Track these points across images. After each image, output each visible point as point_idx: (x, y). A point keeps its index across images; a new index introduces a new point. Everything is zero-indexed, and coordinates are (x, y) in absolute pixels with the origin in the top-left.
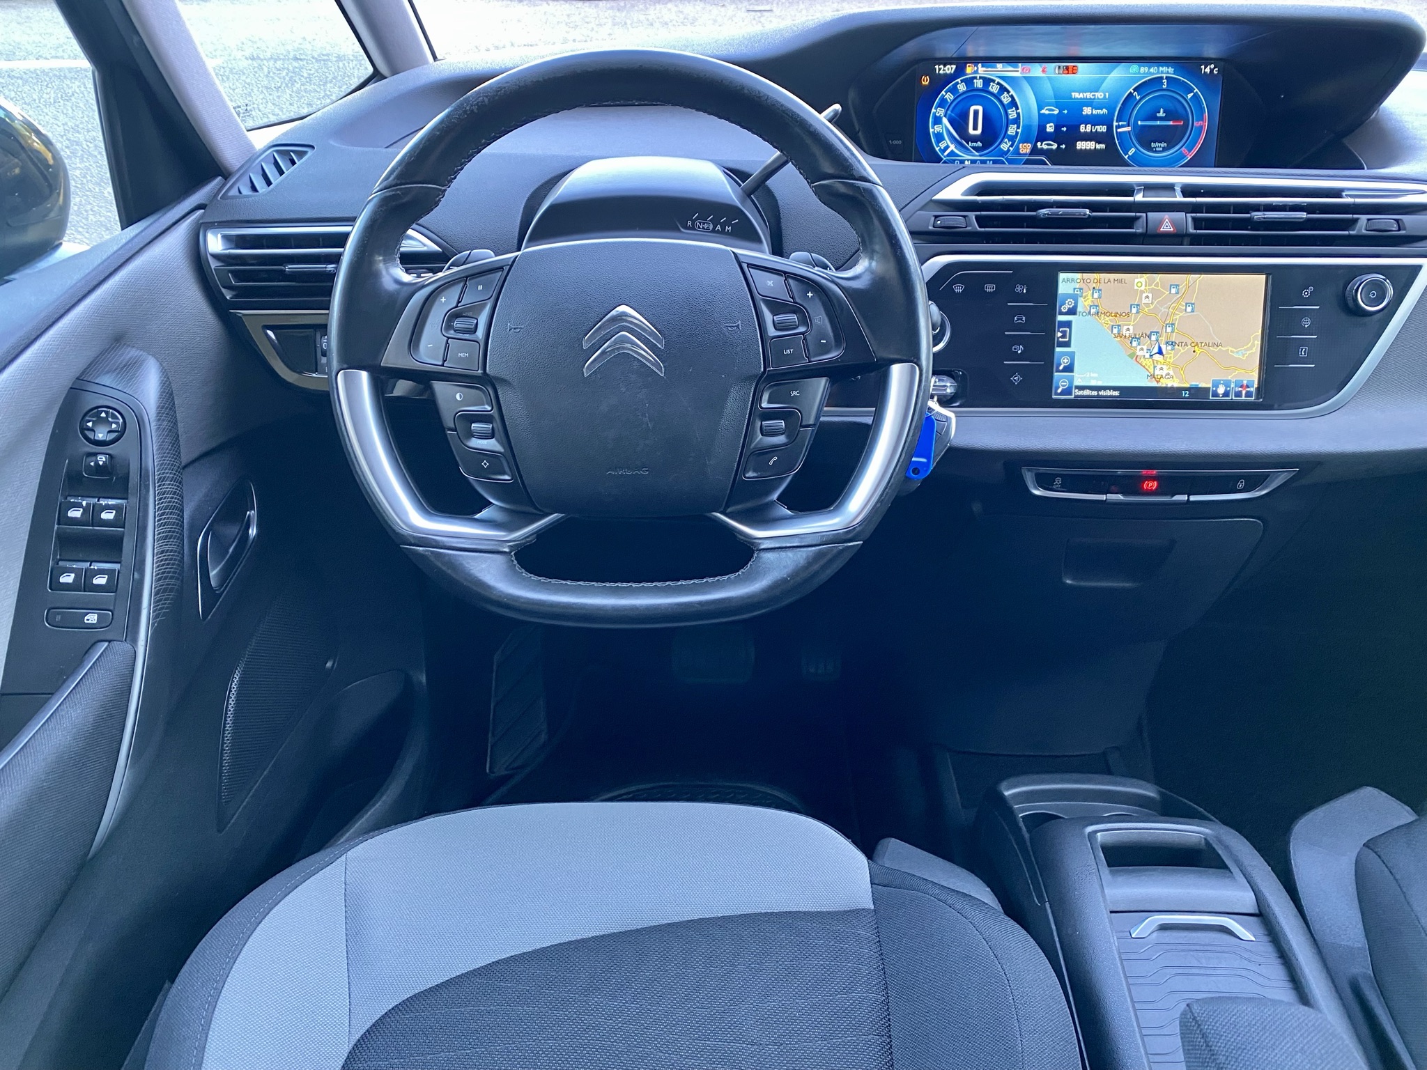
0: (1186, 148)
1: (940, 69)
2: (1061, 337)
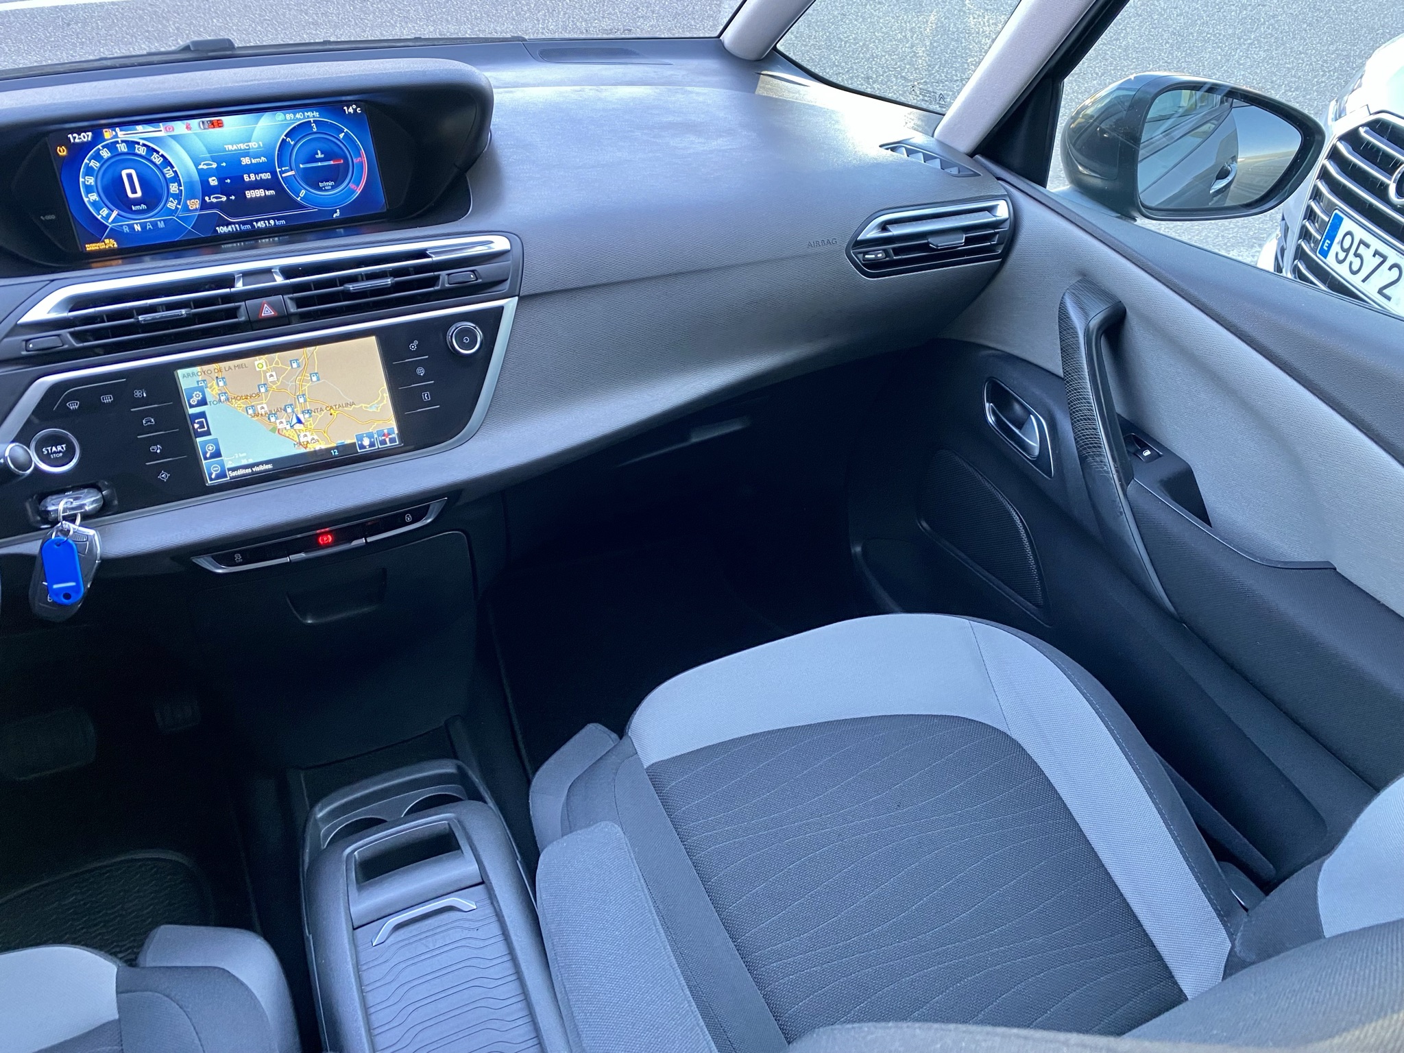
0: (353, 183)
1: (74, 138)
2: (199, 428)
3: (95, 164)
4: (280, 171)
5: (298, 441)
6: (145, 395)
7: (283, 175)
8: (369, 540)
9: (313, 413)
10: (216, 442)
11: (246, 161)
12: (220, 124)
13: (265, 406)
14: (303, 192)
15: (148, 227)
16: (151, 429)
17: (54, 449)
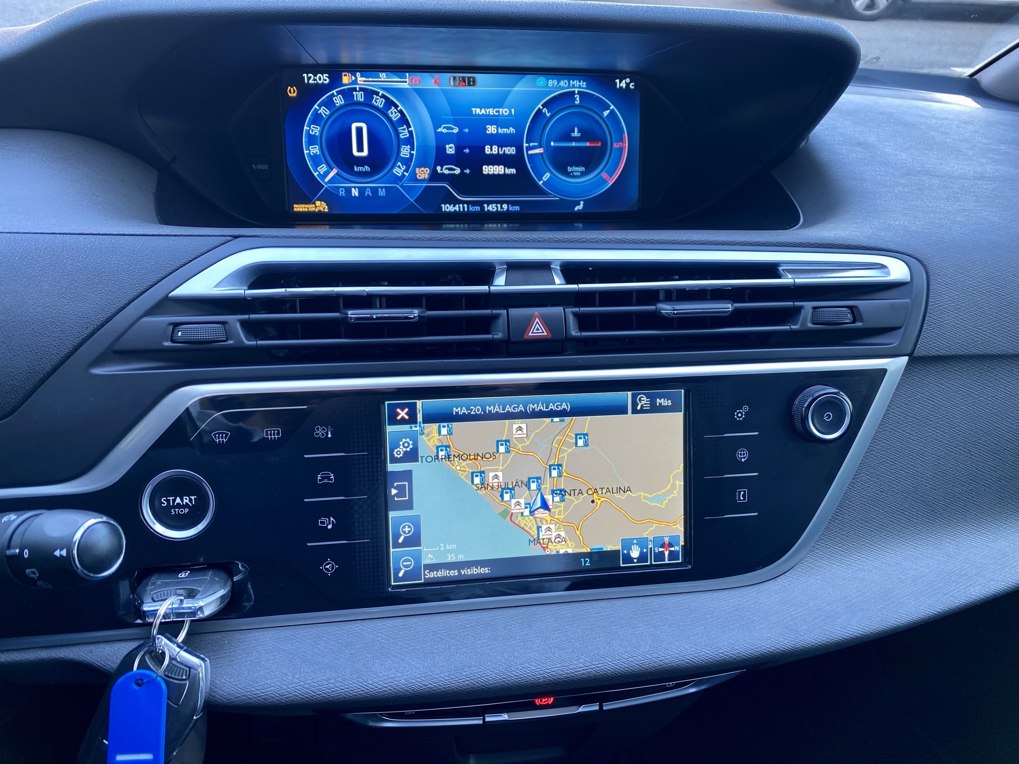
0: (606, 172)
1: (309, 78)
2: (395, 495)
3: (324, 112)
4: (527, 147)
5: (536, 536)
6: (330, 436)
7: (530, 152)
8: (607, 707)
9: (567, 496)
10: (416, 522)
11: (491, 129)
12: (472, 82)
13: (500, 474)
14: (547, 176)
15: (367, 193)
16: (327, 490)
17: (178, 500)
